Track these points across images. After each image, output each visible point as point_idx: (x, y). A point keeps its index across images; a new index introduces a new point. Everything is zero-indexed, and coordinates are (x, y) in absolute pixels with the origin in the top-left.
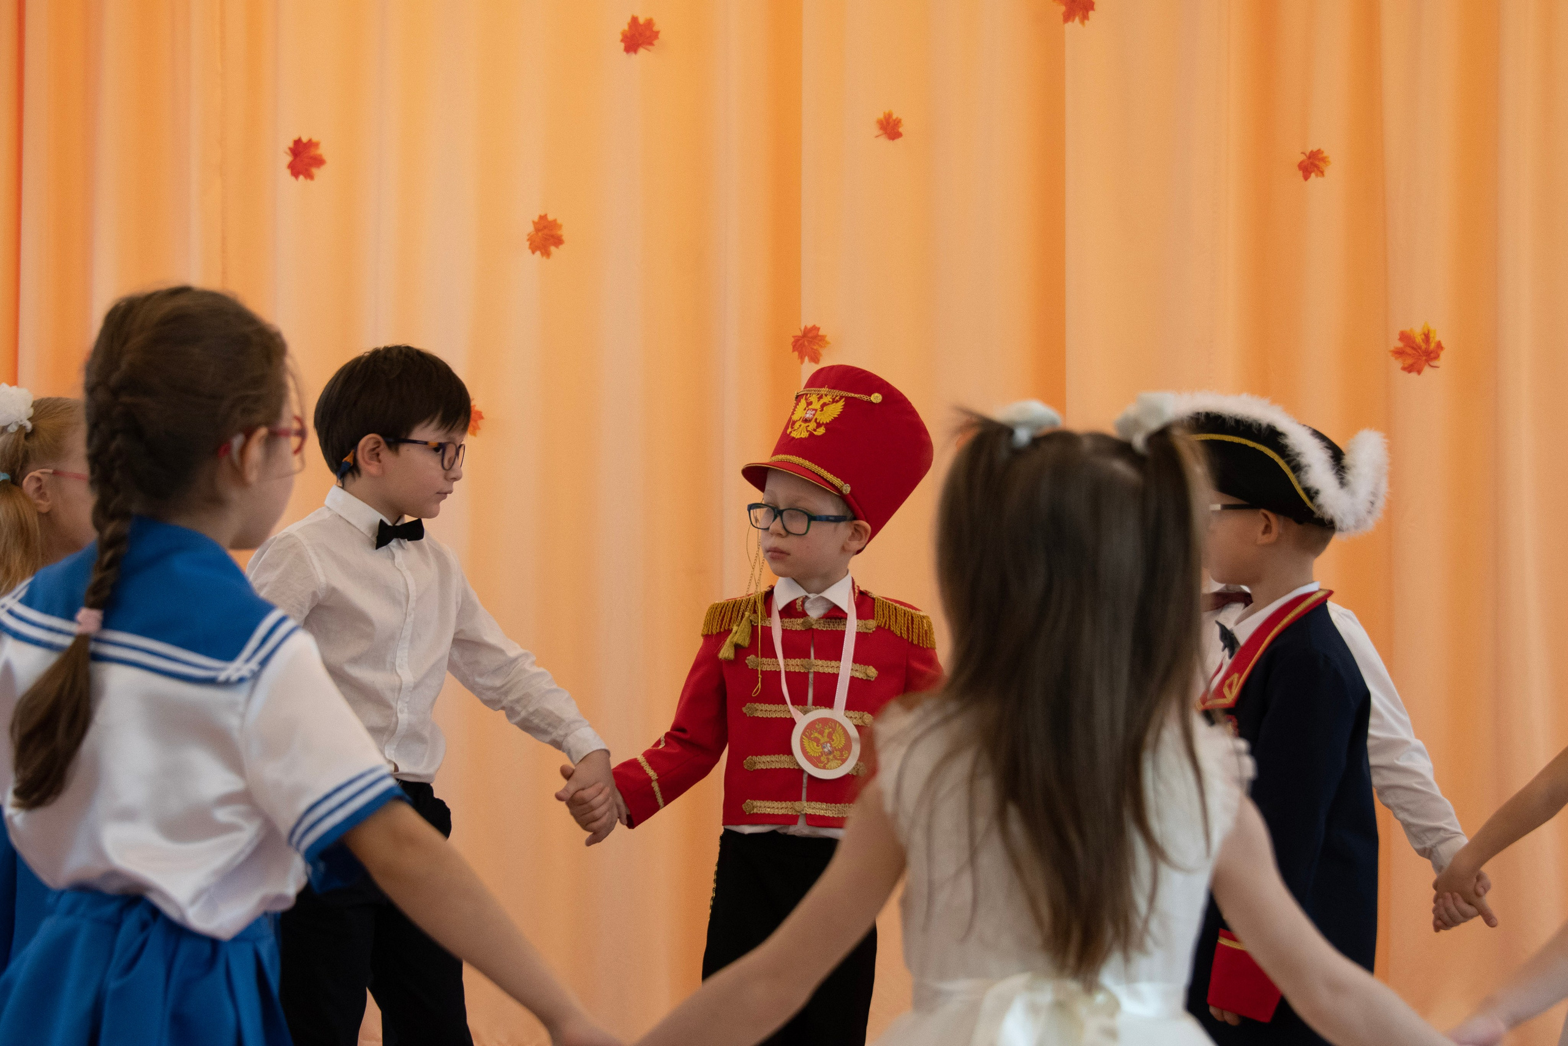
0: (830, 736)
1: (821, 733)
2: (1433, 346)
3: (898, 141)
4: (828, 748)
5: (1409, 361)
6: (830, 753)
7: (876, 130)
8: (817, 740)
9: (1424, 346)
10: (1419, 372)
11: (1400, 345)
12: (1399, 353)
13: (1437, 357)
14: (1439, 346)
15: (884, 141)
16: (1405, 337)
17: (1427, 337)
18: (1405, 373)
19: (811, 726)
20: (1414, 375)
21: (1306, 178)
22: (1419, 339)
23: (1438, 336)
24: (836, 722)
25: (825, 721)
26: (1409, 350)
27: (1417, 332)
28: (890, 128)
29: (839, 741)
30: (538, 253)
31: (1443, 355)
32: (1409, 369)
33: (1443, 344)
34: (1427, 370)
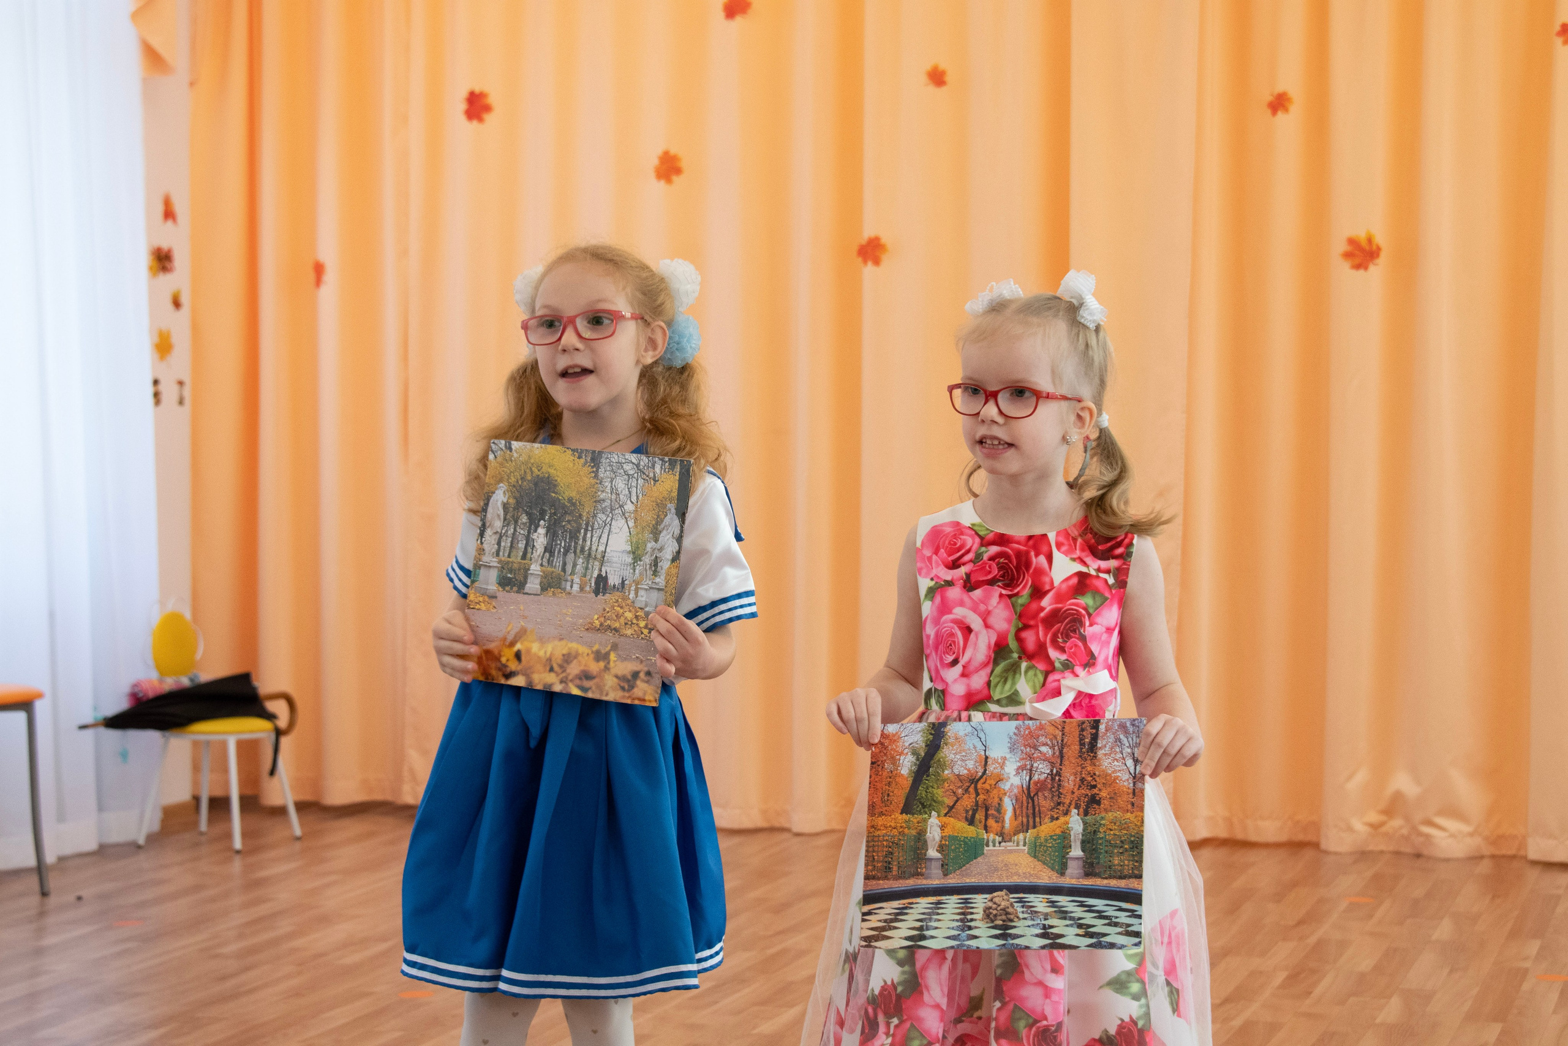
2: (1374, 247)
3: (942, 92)
5: (1357, 261)
9: (1367, 248)
10: (1366, 268)
11: (1348, 248)
12: (1348, 255)
13: (1378, 255)
14: (1379, 249)
16: (1352, 241)
17: (1370, 240)
18: (1354, 272)
20: (1361, 272)
22: (1364, 243)
23: (1380, 239)
26: (1355, 252)
27: (1362, 236)
28: (937, 77)
30: (663, 181)
31: (1382, 255)
32: (1357, 267)
33: (1383, 247)
34: (1372, 268)
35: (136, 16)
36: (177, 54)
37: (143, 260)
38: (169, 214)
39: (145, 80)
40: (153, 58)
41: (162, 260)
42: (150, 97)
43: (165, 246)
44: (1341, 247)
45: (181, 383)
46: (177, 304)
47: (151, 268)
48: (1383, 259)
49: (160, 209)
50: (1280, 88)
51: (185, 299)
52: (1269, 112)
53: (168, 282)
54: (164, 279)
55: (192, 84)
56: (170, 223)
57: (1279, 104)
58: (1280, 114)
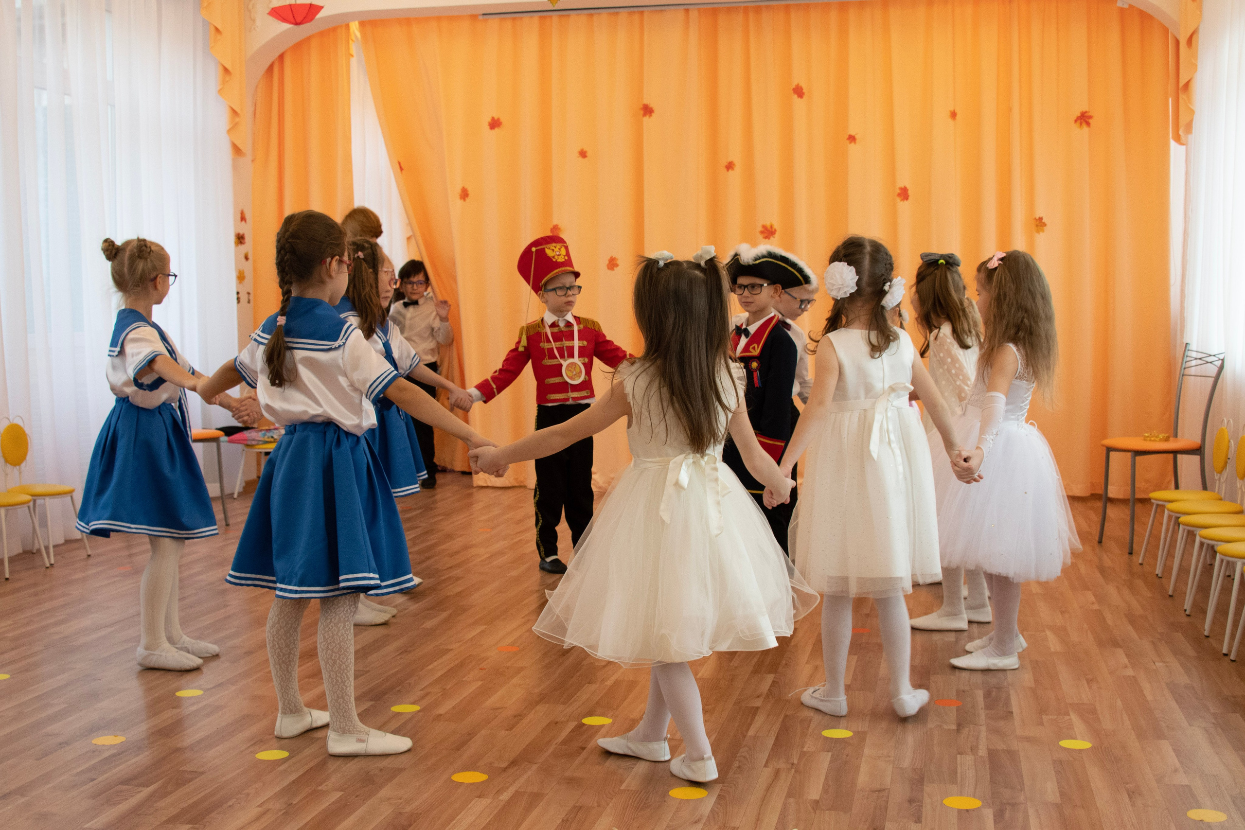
0: (574, 368)
1: (572, 367)
2: (773, 230)
3: (586, 159)
4: (574, 373)
5: (766, 235)
6: (575, 375)
7: (578, 155)
8: (570, 370)
9: (771, 231)
10: (769, 239)
11: (762, 229)
12: (762, 232)
13: (775, 234)
14: (775, 230)
15: (581, 159)
16: (764, 226)
17: (771, 227)
19: (568, 366)
21: (728, 170)
22: (769, 228)
23: (776, 226)
24: (576, 364)
25: (573, 364)
26: (766, 231)
27: (768, 224)
28: (583, 154)
29: (578, 370)
30: (462, 200)
31: (777, 233)
32: (766, 238)
33: (777, 229)
34: (772, 238)
35: (229, 131)
36: (247, 148)
37: (232, 239)
38: (243, 219)
39: (233, 160)
40: (237, 150)
41: (240, 239)
42: (235, 168)
43: (241, 233)
44: (760, 229)
45: (249, 293)
46: (247, 258)
47: (235, 243)
48: (777, 235)
49: (239, 216)
50: (730, 160)
51: (250, 256)
52: (726, 170)
53: (243, 249)
54: (241, 247)
55: (253, 161)
56: (243, 222)
57: (730, 166)
58: (730, 171)
